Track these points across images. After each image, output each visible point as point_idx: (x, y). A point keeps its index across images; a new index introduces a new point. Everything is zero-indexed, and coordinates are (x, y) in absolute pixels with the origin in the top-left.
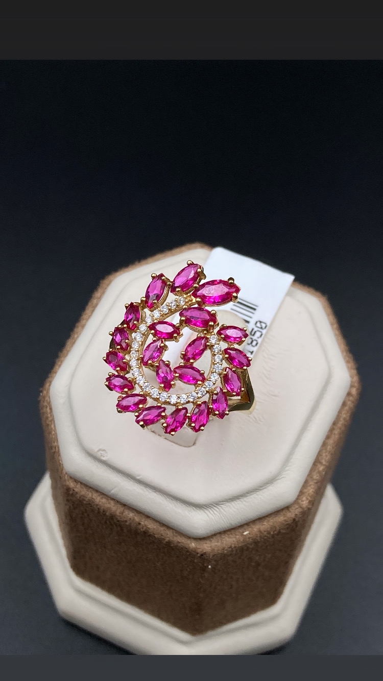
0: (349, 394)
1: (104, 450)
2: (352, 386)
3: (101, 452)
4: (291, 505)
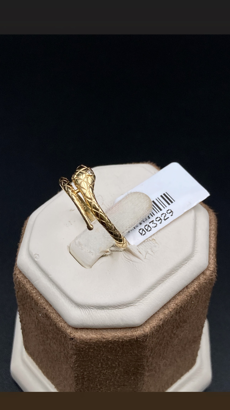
0: (203, 273)
1: (38, 255)
2: (207, 269)
3: (36, 255)
4: (138, 327)
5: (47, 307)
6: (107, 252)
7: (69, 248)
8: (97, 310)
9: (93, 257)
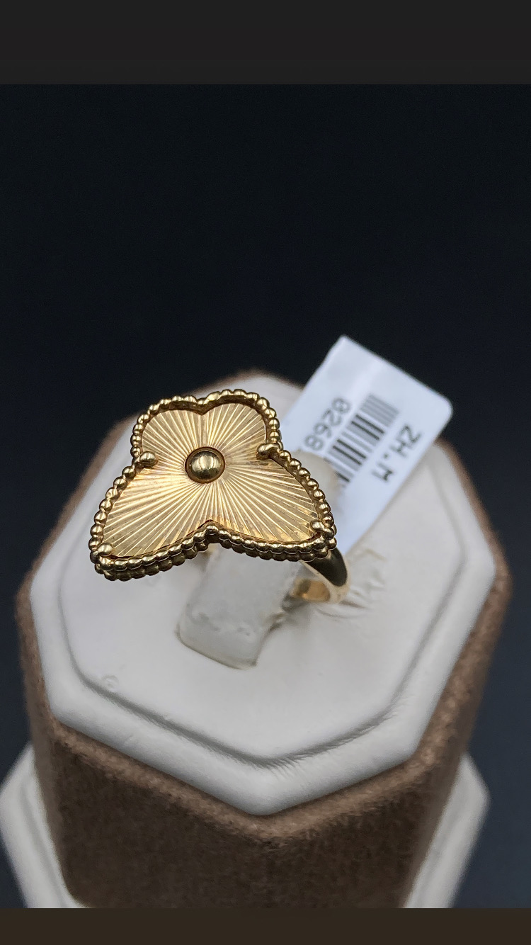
1: (113, 677)
2: (497, 578)
4: (408, 761)
5: (174, 790)
6: (279, 616)
7: (178, 634)
8: (310, 758)
9: (252, 638)
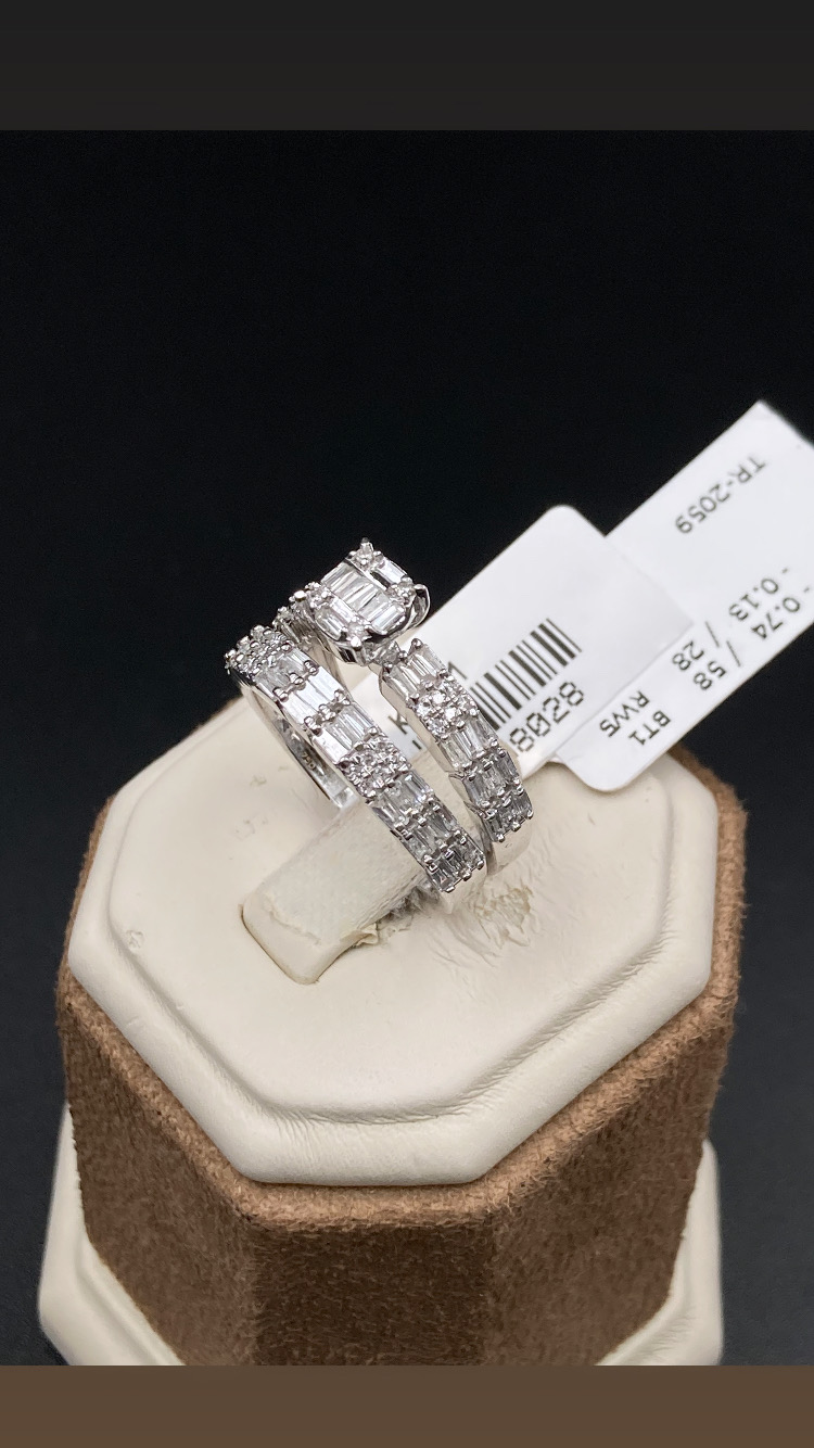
0: (692, 1006)
1: (140, 933)
2: (706, 993)
3: (133, 935)
4: (469, 1183)
5: (167, 1108)
7: (242, 912)
8: (332, 1126)
